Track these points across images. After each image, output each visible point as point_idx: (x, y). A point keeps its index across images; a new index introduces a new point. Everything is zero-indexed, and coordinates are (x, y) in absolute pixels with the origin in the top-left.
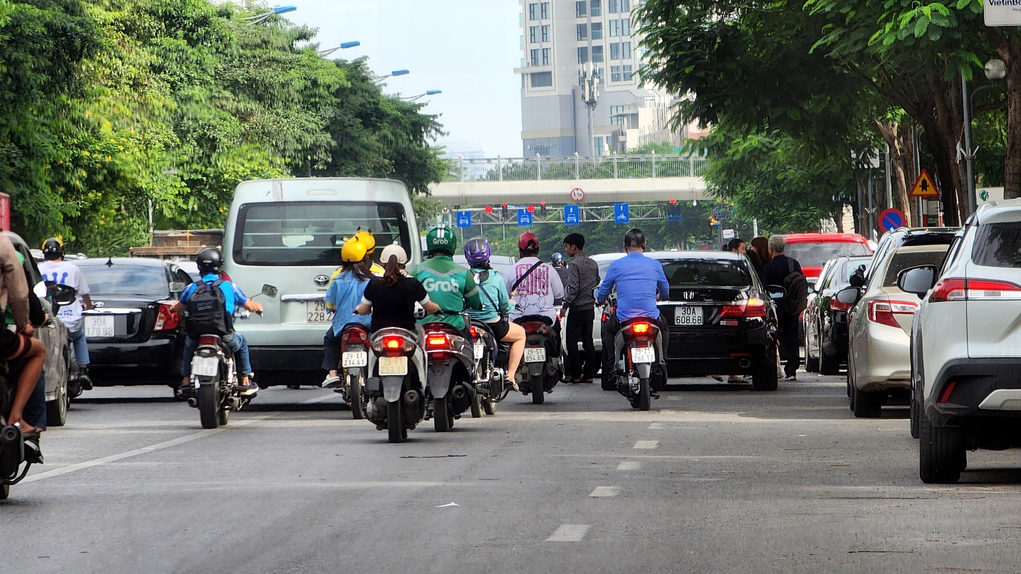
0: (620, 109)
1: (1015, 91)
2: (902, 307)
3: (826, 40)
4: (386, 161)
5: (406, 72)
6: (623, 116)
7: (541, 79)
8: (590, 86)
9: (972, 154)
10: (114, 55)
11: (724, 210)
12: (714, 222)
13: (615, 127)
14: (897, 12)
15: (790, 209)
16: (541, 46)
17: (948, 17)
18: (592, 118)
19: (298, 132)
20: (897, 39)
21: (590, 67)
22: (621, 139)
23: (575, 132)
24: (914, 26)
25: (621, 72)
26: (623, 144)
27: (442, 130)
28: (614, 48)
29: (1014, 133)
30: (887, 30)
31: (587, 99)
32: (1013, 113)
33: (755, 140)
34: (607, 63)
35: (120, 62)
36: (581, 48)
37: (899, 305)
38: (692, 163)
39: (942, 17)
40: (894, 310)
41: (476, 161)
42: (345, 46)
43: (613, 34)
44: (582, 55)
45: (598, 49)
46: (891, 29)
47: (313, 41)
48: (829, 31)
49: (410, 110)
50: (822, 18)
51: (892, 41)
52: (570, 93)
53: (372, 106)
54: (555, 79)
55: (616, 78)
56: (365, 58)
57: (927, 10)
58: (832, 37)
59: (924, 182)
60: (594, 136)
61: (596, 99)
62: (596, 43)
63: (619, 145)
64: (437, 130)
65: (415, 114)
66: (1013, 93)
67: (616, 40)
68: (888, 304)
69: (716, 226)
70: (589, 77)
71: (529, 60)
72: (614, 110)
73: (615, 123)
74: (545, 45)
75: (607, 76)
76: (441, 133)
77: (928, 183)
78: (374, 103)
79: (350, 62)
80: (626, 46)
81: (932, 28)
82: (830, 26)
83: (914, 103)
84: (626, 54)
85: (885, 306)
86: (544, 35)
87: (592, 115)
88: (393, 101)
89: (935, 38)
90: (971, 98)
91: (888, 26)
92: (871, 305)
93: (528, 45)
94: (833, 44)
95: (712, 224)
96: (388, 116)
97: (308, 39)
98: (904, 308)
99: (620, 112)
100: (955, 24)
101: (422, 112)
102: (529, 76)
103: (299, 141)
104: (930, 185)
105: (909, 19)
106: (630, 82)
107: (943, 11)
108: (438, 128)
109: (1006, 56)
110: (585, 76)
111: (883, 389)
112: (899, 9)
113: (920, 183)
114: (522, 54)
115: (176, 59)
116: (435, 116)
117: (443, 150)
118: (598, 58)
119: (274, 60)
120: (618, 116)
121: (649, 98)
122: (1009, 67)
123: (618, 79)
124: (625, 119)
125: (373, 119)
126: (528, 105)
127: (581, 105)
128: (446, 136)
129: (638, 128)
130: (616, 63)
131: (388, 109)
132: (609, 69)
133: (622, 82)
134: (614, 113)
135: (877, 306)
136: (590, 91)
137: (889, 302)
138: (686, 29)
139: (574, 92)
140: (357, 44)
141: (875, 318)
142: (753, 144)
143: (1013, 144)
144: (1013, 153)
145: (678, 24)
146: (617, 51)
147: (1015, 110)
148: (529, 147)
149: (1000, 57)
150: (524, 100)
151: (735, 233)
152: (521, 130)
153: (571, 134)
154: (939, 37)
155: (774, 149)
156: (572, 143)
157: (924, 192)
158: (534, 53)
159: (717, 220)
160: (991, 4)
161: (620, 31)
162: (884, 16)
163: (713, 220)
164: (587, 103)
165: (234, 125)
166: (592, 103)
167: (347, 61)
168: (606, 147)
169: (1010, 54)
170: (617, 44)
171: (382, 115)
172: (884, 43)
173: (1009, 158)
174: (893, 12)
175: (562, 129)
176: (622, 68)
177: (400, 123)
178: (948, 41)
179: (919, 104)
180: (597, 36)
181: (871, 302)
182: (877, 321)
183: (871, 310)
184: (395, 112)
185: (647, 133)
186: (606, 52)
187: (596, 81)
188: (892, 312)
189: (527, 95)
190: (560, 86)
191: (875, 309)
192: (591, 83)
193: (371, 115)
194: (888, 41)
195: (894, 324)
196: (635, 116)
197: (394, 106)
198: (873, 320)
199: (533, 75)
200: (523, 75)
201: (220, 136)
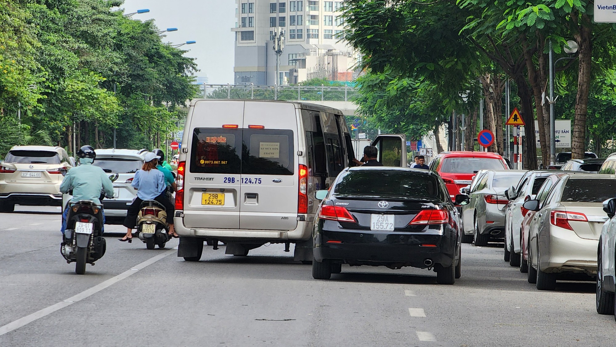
0: (294, 56)
1: (583, 62)
2: (574, 216)
3: (469, 26)
4: (161, 86)
5: (176, 30)
6: (296, 60)
7: (247, 36)
8: (278, 41)
9: (554, 100)
10: (5, 13)
11: (360, 121)
12: (353, 128)
13: (291, 67)
14: (515, 9)
15: (408, 124)
16: (248, 15)
17: (549, 14)
18: (279, 61)
19: (110, 65)
20: (515, 26)
21: (279, 30)
22: (295, 74)
23: (266, 69)
24: (527, 19)
25: (296, 33)
26: (296, 77)
27: (197, 68)
28: (292, 18)
29: (581, 88)
30: (509, 20)
31: (276, 49)
32: (582, 76)
33: (405, 82)
34: (288, 27)
35: (9, 17)
36: (272, 17)
37: (572, 215)
38: (346, 92)
39: (545, 13)
40: (568, 218)
41: (214, 86)
42: (140, 12)
43: (292, 10)
44: (273, 22)
45: (283, 19)
46: (512, 20)
47: (122, 7)
48: (471, 20)
49: (177, 54)
50: (466, 11)
51: (513, 27)
52: (265, 45)
53: (155, 50)
54: (256, 36)
55: (292, 37)
56: (153, 20)
57: (536, 9)
58: (473, 24)
59: (516, 115)
60: (279, 72)
61: (282, 50)
62: (281, 15)
63: (293, 78)
64: (193, 68)
65: (180, 56)
66: (582, 63)
67: (293, 14)
68: (565, 214)
69: (354, 131)
70: (278, 36)
71: (241, 24)
72: (291, 56)
73: (291, 64)
74: (251, 15)
75: (287, 35)
76: (196, 70)
77: (518, 116)
78: (156, 49)
79: (143, 22)
80: (300, 18)
81: (539, 20)
82: (472, 17)
83: (511, 65)
84: (300, 23)
85: (562, 215)
86: (250, 8)
87: (279, 59)
88: (167, 48)
89: (541, 26)
90: (555, 65)
91: (510, 18)
92: (553, 214)
93: (240, 15)
94: (474, 29)
95: (352, 129)
96: (165, 57)
97: (118, 6)
98: (576, 217)
99: (294, 58)
100: (553, 18)
101: (184, 55)
102: (240, 33)
103: (111, 70)
104: (520, 118)
105: (523, 15)
106: (301, 40)
107: (546, 9)
108: (194, 66)
109: (579, 39)
110: (275, 35)
111: (559, 272)
112: (515, 7)
113: (513, 116)
114: (236, 20)
115: (40, 17)
116: (192, 59)
117: (195, 79)
118: (282, 25)
119: (100, 20)
120: (292, 60)
121: (312, 50)
122: (580, 46)
123: (294, 38)
124: (298, 63)
125: (155, 58)
126: (238, 51)
127: (272, 53)
128: (198, 71)
129: (305, 68)
130: (293, 28)
131: (165, 53)
132: (289, 31)
133: (296, 40)
134: (291, 59)
135: (558, 215)
136: (278, 44)
137: (566, 212)
138: (370, 12)
139: (267, 44)
140: (147, 11)
141: (555, 223)
142: (404, 85)
143: (581, 95)
144: (581, 101)
145: (364, 8)
146: (294, 20)
147: (583, 74)
148: (238, 77)
149: (575, 40)
150: (237, 48)
151: (366, 136)
152: (234, 66)
153: (264, 70)
154: (543, 27)
155: (416, 89)
156: (264, 76)
157: (515, 122)
158: (244, 19)
159: (356, 127)
160: (599, 8)
161: (296, 8)
162: (507, 11)
163: (353, 127)
164: (276, 52)
165: (75, 60)
166: (279, 52)
167: (141, 22)
168: (285, 79)
169: (582, 38)
170: (294, 16)
171: (161, 56)
172: (507, 28)
173: (578, 104)
174: (513, 9)
175: (258, 67)
176: (296, 31)
177: (171, 63)
178: (549, 28)
179: (514, 66)
180: (282, 11)
181: (553, 212)
182: (557, 225)
183: (553, 218)
184: (169, 56)
185: (312, 71)
186: (287, 21)
187: (282, 38)
188: (568, 220)
189: (238, 45)
190: (259, 40)
191: (556, 217)
192: (279, 40)
193: (154, 56)
194: (510, 27)
195: (569, 228)
196: (304, 61)
197: (168, 52)
198: (554, 224)
199: (242, 32)
200: (236, 32)
201: (65, 67)
